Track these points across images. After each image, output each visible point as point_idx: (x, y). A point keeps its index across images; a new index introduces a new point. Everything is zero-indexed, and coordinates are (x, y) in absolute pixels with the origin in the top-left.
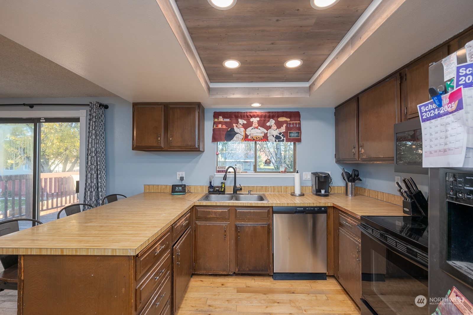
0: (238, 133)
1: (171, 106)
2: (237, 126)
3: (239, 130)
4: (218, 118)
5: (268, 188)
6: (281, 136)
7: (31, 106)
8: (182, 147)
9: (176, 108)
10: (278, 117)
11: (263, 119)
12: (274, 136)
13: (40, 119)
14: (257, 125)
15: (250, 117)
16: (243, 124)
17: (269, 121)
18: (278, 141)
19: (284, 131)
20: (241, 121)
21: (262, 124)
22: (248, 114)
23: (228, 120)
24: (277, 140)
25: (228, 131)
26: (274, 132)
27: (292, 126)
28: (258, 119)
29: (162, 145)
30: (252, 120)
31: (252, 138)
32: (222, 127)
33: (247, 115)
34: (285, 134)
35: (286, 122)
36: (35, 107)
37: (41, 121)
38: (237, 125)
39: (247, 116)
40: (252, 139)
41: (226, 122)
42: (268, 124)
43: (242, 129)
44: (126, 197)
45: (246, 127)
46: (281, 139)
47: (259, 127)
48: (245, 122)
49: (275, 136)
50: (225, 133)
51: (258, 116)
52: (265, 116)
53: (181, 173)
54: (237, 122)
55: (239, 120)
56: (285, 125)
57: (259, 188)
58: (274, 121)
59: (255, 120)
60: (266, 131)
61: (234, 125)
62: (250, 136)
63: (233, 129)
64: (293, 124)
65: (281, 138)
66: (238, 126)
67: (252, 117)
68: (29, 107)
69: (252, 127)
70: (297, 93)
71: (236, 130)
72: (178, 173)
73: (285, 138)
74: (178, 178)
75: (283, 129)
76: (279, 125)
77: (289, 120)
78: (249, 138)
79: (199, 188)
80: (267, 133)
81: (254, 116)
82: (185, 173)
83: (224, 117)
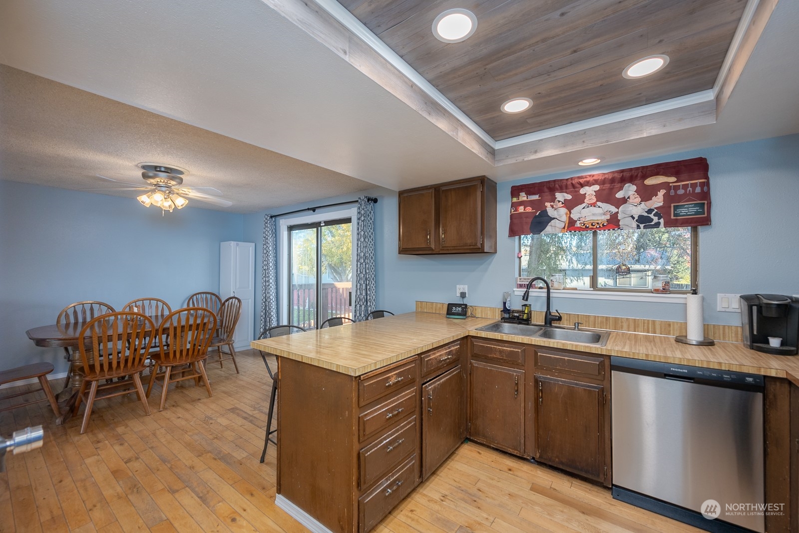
0: (554, 218)
1: (444, 188)
2: (552, 206)
3: (557, 212)
4: (518, 196)
5: (620, 321)
6: (652, 216)
7: (314, 210)
8: (459, 248)
9: (450, 190)
10: (645, 177)
11: (607, 186)
12: (633, 218)
13: (320, 223)
14: (594, 200)
15: (578, 186)
16: (565, 200)
17: (621, 189)
18: (645, 227)
19: (661, 204)
20: (560, 196)
21: (607, 195)
22: (575, 181)
23: (536, 197)
24: (642, 226)
25: (536, 217)
26: (636, 208)
27: (681, 192)
28: (597, 187)
29: (433, 246)
30: (583, 191)
31: (584, 224)
32: (524, 210)
33: (572, 183)
34: (662, 212)
35: (665, 185)
36: (317, 210)
37: (322, 225)
38: (552, 204)
39: (573, 186)
40: (584, 227)
41: (532, 202)
42: (619, 195)
43: (563, 211)
44: (393, 315)
45: (569, 205)
46: (653, 223)
47: (599, 204)
48: (569, 197)
49: (636, 218)
50: (530, 220)
51: (596, 182)
52: (612, 181)
53: (462, 286)
54: (553, 199)
55: (556, 194)
56: (661, 193)
57: (599, 319)
58: (634, 188)
59: (589, 191)
60: (613, 209)
61: (548, 204)
62: (578, 222)
63: (544, 213)
64: (685, 187)
65: (652, 220)
66: (554, 206)
67: (582, 185)
68: (312, 211)
69: (584, 205)
70: (681, 120)
71: (551, 212)
72: (458, 286)
73: (662, 221)
74: (458, 295)
75: (658, 201)
76: (646, 194)
77: (673, 179)
78: (578, 224)
79: (489, 312)
80: (618, 213)
81: (588, 184)
82: (466, 287)
83: (529, 193)
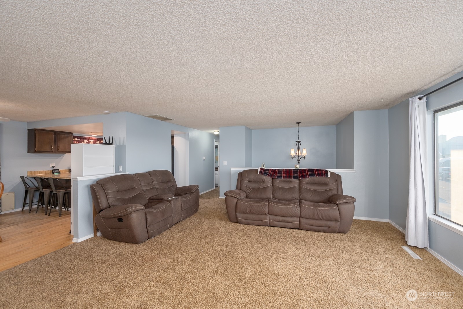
4: (75, 139)
9: (61, 134)
17: (97, 142)
21: (94, 143)
22: (89, 138)
23: (79, 140)
28: (93, 140)
29: (53, 151)
30: (90, 140)
32: (77, 143)
39: (88, 139)
41: (78, 141)
45: (87, 143)
48: (87, 141)
51: (93, 139)
52: (96, 140)
53: (52, 164)
54: (84, 141)
59: (91, 141)
67: (90, 139)
74: (51, 167)
81: (92, 139)
82: (54, 164)
83: (77, 138)
